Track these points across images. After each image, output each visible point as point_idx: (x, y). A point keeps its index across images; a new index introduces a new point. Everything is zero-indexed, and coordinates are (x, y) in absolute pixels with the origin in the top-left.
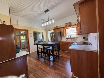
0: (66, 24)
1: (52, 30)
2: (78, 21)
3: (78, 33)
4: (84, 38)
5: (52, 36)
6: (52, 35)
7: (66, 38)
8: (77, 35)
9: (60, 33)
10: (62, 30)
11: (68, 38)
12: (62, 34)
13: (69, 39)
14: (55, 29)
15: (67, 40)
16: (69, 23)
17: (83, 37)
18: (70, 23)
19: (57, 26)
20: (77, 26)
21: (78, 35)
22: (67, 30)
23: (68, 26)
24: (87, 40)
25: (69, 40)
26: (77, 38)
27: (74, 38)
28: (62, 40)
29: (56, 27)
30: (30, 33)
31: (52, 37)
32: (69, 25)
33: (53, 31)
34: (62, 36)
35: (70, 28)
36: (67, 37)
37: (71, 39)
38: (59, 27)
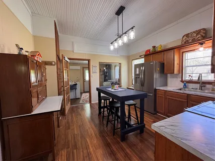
0: (187, 35)
1: (141, 57)
5: (138, 73)
6: (138, 69)
7: (182, 81)
11: (191, 82)
13: (191, 86)
14: (148, 55)
15: (185, 86)
16: (198, 32)
18: (204, 29)
19: (154, 47)
23: (194, 41)
25: (193, 90)
29: (151, 48)
30: (93, 66)
31: (137, 76)
33: (142, 61)
34: (169, 75)
35: (201, 49)
36: (187, 78)
37: (201, 87)
38: (159, 50)
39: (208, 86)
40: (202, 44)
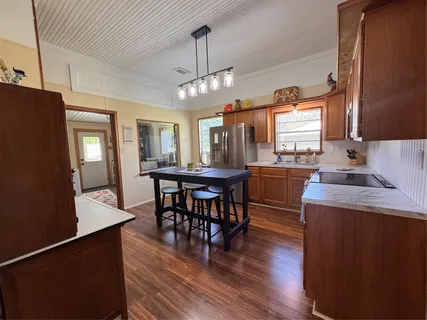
0: (280, 91)
1: (217, 115)
2: (330, 80)
3: (327, 135)
4: (352, 155)
5: (216, 141)
7: (275, 153)
8: (324, 142)
9: (252, 129)
10: (260, 116)
11: (285, 153)
12: (257, 136)
13: (285, 158)
14: (232, 113)
15: (280, 160)
16: (291, 89)
17: (348, 151)
18: (297, 88)
19: (238, 101)
20: (323, 104)
21: (327, 139)
22: (280, 118)
23: (288, 102)
24: (364, 162)
25: (287, 163)
26: (320, 153)
27: (309, 153)
28: (256, 160)
29: (234, 104)
30: (123, 128)
31: (215, 148)
32: (292, 97)
33: (219, 122)
34: (258, 144)
35: (295, 111)
36: (280, 148)
37: (296, 158)
38: (246, 106)
39: (302, 157)
40: (295, 105)
